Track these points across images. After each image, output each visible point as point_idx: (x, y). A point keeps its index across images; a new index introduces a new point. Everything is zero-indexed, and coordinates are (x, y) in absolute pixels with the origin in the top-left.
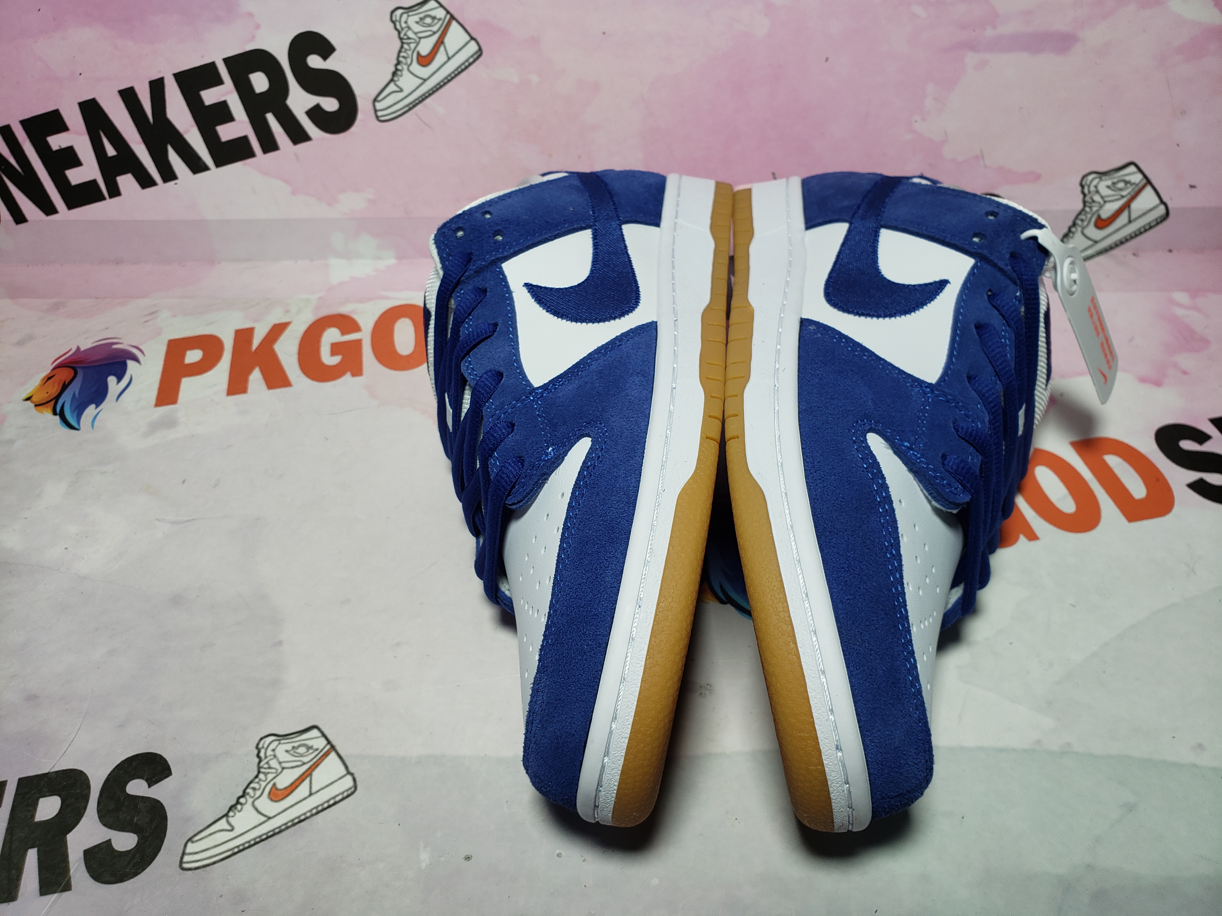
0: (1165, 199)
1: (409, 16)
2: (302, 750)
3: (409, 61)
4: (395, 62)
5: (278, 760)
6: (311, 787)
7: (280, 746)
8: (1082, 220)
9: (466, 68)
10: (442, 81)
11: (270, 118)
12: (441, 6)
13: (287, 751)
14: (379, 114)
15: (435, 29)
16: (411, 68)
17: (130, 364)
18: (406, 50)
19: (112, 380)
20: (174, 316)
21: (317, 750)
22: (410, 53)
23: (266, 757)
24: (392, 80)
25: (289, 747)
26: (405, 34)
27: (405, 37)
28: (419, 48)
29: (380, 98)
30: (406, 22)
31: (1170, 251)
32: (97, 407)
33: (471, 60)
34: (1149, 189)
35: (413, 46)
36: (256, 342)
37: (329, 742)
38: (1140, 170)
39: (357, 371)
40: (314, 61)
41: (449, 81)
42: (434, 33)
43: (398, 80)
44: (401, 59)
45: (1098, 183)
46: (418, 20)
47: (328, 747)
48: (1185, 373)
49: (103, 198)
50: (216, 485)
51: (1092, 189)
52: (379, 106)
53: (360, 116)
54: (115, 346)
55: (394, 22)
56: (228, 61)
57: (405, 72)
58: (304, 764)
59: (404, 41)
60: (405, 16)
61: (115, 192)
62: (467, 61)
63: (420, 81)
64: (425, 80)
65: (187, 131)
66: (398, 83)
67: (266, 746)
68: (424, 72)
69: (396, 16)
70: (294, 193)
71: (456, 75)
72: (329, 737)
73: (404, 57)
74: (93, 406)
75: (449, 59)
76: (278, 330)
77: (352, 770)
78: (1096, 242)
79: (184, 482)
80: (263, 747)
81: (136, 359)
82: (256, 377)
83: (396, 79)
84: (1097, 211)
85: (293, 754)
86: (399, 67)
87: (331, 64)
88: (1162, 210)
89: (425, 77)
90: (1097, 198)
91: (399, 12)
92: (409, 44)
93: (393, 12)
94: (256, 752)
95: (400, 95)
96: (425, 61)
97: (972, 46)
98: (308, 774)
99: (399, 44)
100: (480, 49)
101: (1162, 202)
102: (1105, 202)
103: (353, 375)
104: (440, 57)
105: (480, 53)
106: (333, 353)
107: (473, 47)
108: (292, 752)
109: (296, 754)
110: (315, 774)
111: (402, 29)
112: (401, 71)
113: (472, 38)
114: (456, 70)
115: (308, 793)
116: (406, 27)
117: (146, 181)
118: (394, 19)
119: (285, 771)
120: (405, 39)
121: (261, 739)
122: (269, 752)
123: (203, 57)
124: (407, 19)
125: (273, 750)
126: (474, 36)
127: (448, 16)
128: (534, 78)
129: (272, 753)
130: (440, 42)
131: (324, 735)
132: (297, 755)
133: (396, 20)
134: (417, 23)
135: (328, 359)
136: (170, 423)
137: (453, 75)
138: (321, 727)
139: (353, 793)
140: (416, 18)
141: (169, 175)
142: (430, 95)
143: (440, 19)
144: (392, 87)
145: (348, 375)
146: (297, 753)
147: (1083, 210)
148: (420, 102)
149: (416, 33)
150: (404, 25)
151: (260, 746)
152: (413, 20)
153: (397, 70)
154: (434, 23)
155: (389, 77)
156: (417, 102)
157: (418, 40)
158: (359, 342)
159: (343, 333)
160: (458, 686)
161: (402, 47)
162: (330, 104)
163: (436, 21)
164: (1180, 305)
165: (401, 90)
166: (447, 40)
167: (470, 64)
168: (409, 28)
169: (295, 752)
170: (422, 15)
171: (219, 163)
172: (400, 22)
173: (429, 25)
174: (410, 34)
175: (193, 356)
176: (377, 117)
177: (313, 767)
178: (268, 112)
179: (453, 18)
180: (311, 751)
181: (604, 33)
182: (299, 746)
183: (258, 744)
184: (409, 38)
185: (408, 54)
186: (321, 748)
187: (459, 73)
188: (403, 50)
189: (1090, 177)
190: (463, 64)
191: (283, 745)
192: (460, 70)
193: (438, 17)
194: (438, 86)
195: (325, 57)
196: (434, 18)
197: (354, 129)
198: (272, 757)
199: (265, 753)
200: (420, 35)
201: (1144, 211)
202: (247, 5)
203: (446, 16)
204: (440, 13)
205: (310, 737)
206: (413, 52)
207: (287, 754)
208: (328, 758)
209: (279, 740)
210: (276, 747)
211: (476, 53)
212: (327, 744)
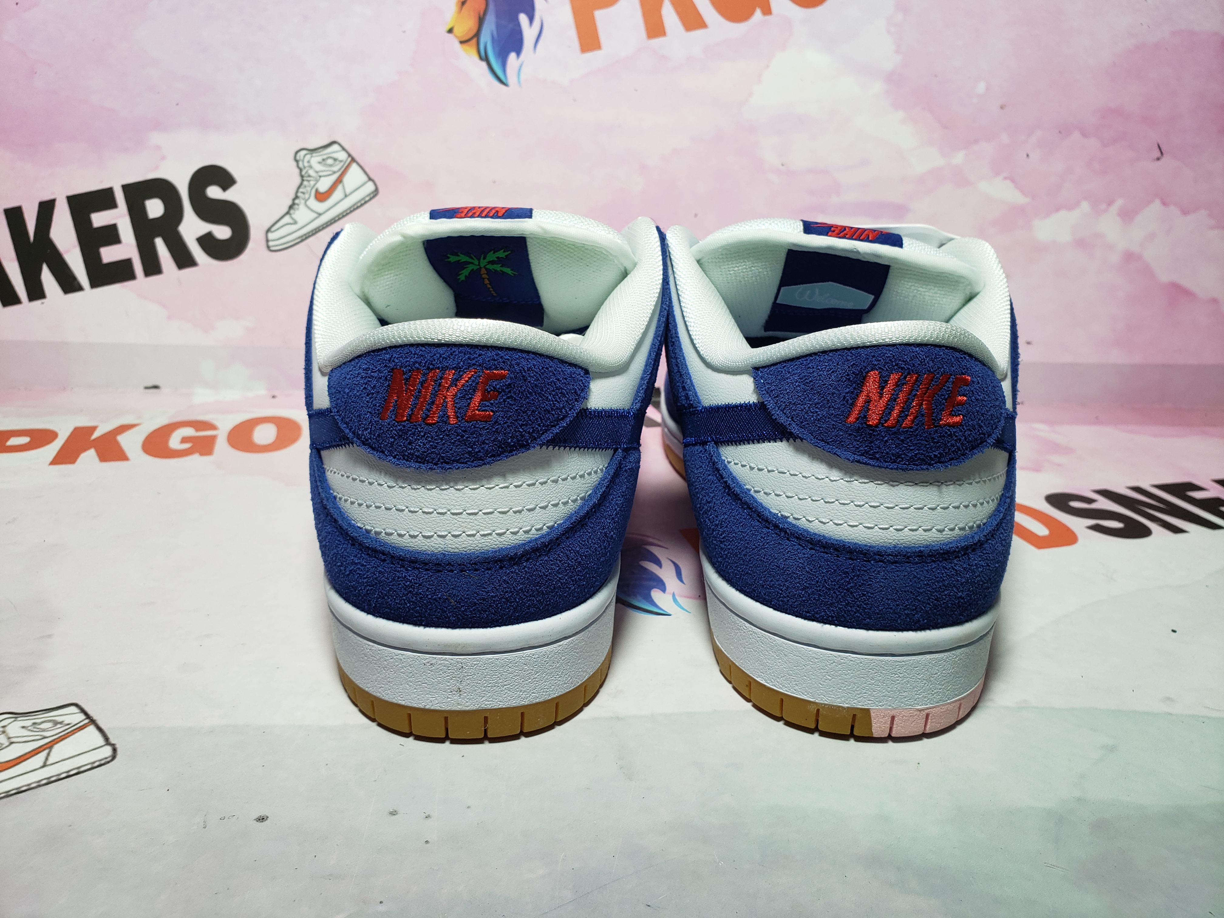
1: (312, 157)
2: (47, 725)
5: (7, 735)
6: (47, 759)
7: (15, 723)
9: (362, 206)
10: (338, 216)
11: (159, 243)
12: (344, 149)
13: (23, 727)
14: (271, 244)
15: (335, 169)
16: (308, 203)
18: (305, 187)
21: (68, 724)
22: (309, 189)
24: (288, 213)
25: (28, 723)
26: (307, 172)
27: (307, 175)
28: (318, 185)
29: (273, 229)
30: (309, 162)
33: (367, 199)
35: (312, 183)
36: (97, 434)
37: (88, 717)
39: (207, 455)
40: (214, 192)
41: (344, 216)
42: (334, 172)
43: (294, 213)
44: (299, 194)
47: (87, 721)
52: (271, 236)
53: (251, 245)
55: (297, 161)
56: (126, 188)
57: (302, 206)
58: (45, 737)
60: (308, 157)
62: (363, 199)
63: (315, 215)
64: (320, 214)
65: (68, 251)
66: (294, 216)
68: (320, 207)
69: (300, 156)
70: (170, 318)
71: (351, 212)
72: (90, 712)
73: (303, 193)
75: (346, 196)
76: (126, 427)
77: (112, 741)
82: (89, 454)
85: (32, 729)
86: (296, 201)
87: (230, 195)
89: (320, 211)
91: (303, 153)
92: (308, 181)
93: (297, 153)
95: (294, 227)
96: (322, 197)
97: (822, 210)
98: (49, 746)
99: (298, 180)
100: (377, 189)
103: (201, 456)
104: (338, 194)
105: (376, 192)
106: (183, 442)
107: (370, 187)
108: (30, 728)
109: (35, 730)
110: (57, 747)
111: (305, 167)
112: (298, 205)
113: (370, 179)
114: (352, 205)
115: (41, 764)
116: (308, 166)
117: (10, 299)
118: (298, 158)
119: (13, 745)
120: (306, 177)
123: (101, 182)
124: (310, 159)
125: (4, 727)
126: (372, 176)
127: (350, 159)
130: (339, 181)
131: (83, 711)
132: (38, 730)
133: (299, 160)
134: (320, 163)
135: (177, 445)
137: (348, 211)
138: (81, 704)
139: (108, 762)
140: (319, 159)
141: (37, 294)
143: (341, 161)
144: (287, 219)
145: (196, 455)
146: (39, 728)
148: (313, 234)
149: (317, 172)
152: (315, 160)
153: (294, 204)
154: (335, 164)
155: (285, 209)
156: (310, 234)
157: (318, 178)
158: (213, 436)
159: (198, 431)
161: (302, 183)
162: (223, 232)
163: (337, 162)
165: (295, 223)
166: (345, 179)
167: (366, 203)
168: (311, 167)
169: (34, 727)
170: (325, 157)
171: (95, 283)
172: (303, 161)
173: (331, 166)
174: (311, 172)
175: (19, 441)
176: (268, 247)
177: (56, 741)
178: (158, 236)
179: (353, 160)
180: (59, 726)
181: (494, 182)
182: (43, 722)
184: (309, 176)
185: (307, 190)
186: (75, 723)
187: (355, 210)
188: (303, 186)
190: (359, 202)
191: (20, 722)
192: (355, 206)
193: (340, 159)
194: (333, 221)
195: (225, 188)
196: (335, 160)
200: (321, 174)
202: (157, 138)
203: (347, 159)
204: (342, 156)
205: (62, 713)
206: (311, 189)
207: (23, 730)
208: (82, 732)
209: (16, 718)
210: (10, 723)
211: (373, 193)
212: (85, 719)
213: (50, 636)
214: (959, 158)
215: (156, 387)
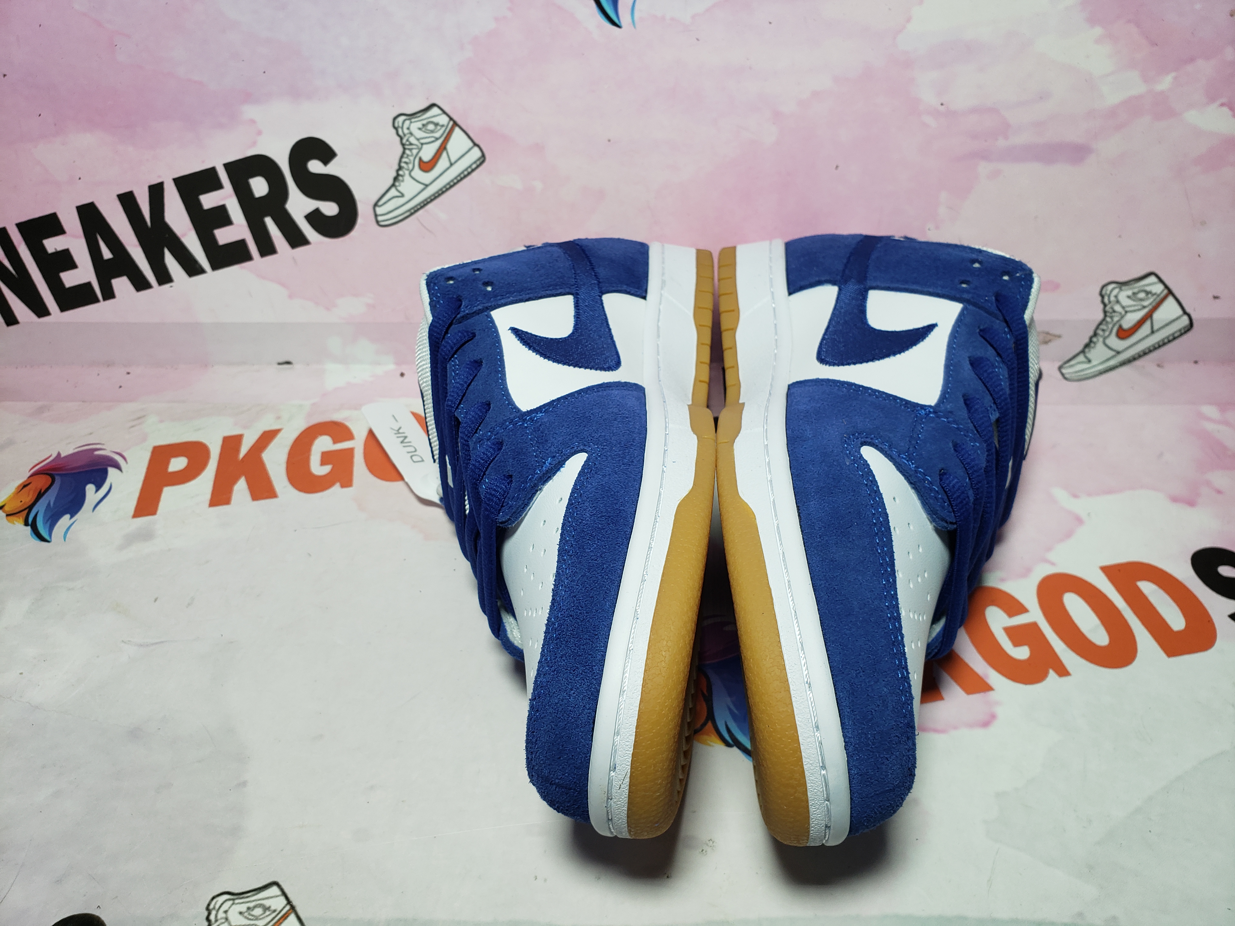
0: (1188, 310)
1: (411, 122)
2: (258, 912)
3: (411, 166)
4: (396, 167)
5: (229, 923)
7: (234, 906)
8: (1103, 330)
9: (469, 174)
10: (445, 187)
11: (269, 221)
12: (444, 112)
13: (241, 913)
14: (380, 218)
15: (437, 135)
16: (413, 174)
17: (111, 471)
18: (408, 155)
19: (90, 488)
20: (161, 421)
21: (275, 911)
22: (412, 158)
23: (216, 921)
24: (393, 185)
25: (243, 908)
26: (407, 140)
27: (408, 143)
28: (421, 154)
29: (380, 203)
30: (408, 129)
31: (1196, 362)
32: (71, 517)
33: (474, 166)
34: (1170, 299)
35: (415, 152)
36: (244, 450)
37: (289, 902)
38: (1161, 281)
39: (347, 483)
40: (315, 166)
41: (451, 187)
42: (437, 139)
43: (400, 186)
44: (403, 165)
45: (1119, 293)
46: (420, 126)
47: (288, 907)
48: (1219, 492)
49: (97, 301)
50: (189, 604)
51: (1112, 299)
52: (379, 210)
53: (360, 221)
54: (97, 453)
55: (396, 129)
56: (228, 166)
57: (407, 178)
59: (407, 147)
60: (407, 122)
61: (109, 294)
62: (470, 166)
63: (422, 187)
64: (427, 186)
65: (184, 235)
66: (399, 188)
67: (217, 907)
68: (426, 177)
69: (398, 122)
70: (291, 297)
71: (458, 181)
72: (290, 896)
73: (406, 163)
74: (67, 516)
75: (451, 165)
76: (268, 437)
78: (1118, 353)
79: (156, 600)
80: (214, 908)
81: (117, 466)
82: (241, 487)
83: (397, 184)
84: (1118, 321)
85: (248, 916)
86: (401, 173)
87: (332, 169)
88: (1185, 321)
89: (427, 182)
90: (1117, 308)
91: (401, 119)
92: (410, 150)
93: (395, 119)
94: (206, 913)
95: (402, 201)
96: (427, 166)
97: (984, 155)
99: (401, 149)
100: (483, 155)
101: (1185, 312)
102: (1126, 312)
103: (342, 486)
104: (443, 163)
105: (483, 159)
106: (323, 463)
107: (476, 154)
108: (246, 914)
109: (250, 917)
111: (405, 135)
112: (402, 176)
113: (475, 144)
114: (459, 175)
116: (408, 134)
117: (141, 284)
118: (396, 125)
120: (408, 145)
121: (213, 898)
122: (221, 915)
123: (203, 162)
124: (410, 125)
125: (226, 912)
126: (477, 142)
127: (451, 123)
128: (538, 185)
129: (224, 915)
130: (443, 148)
131: (284, 894)
132: (252, 918)
133: (398, 127)
134: (420, 129)
135: (318, 469)
136: (147, 536)
137: (455, 181)
138: (281, 883)
140: (419, 125)
141: (164, 277)
142: (432, 200)
143: (443, 126)
144: (393, 192)
145: (338, 485)
146: (252, 916)
147: (1104, 320)
148: (422, 207)
149: (418, 140)
150: (406, 131)
151: (211, 907)
152: (415, 126)
153: (398, 175)
154: (437, 130)
155: (391, 182)
156: (419, 207)
157: (420, 145)
158: (351, 451)
159: (335, 442)
160: (435, 837)
161: (404, 153)
162: (330, 209)
163: (439, 127)
164: (1209, 419)
165: (402, 195)
166: (449, 146)
167: (473, 170)
168: (411, 134)
169: (249, 914)
170: (425, 122)
171: (216, 265)
172: (402, 128)
173: (432, 132)
174: (412, 140)
175: (178, 464)
176: (378, 222)
178: (267, 215)
179: (455, 124)
180: (268, 913)
181: (609, 141)
182: (255, 907)
183: (209, 905)
184: (411, 144)
185: (410, 160)
186: (279, 909)
187: (462, 179)
188: (405, 156)
189: (1110, 287)
190: (466, 169)
191: (238, 905)
192: (462, 176)
193: (441, 123)
194: (440, 192)
195: (326, 162)
196: (436, 124)
197: (354, 233)
198: (223, 921)
199: (216, 916)
200: (423, 141)
201: (1167, 322)
202: (250, 111)
203: (449, 123)
204: (443, 120)
205: (268, 896)
206: (415, 158)
207: (241, 917)
208: (286, 921)
209: (233, 900)
210: (230, 908)
211: (478, 159)
212: (286, 905)
213: (244, 784)
214: (1165, 83)
215: (288, 363)
